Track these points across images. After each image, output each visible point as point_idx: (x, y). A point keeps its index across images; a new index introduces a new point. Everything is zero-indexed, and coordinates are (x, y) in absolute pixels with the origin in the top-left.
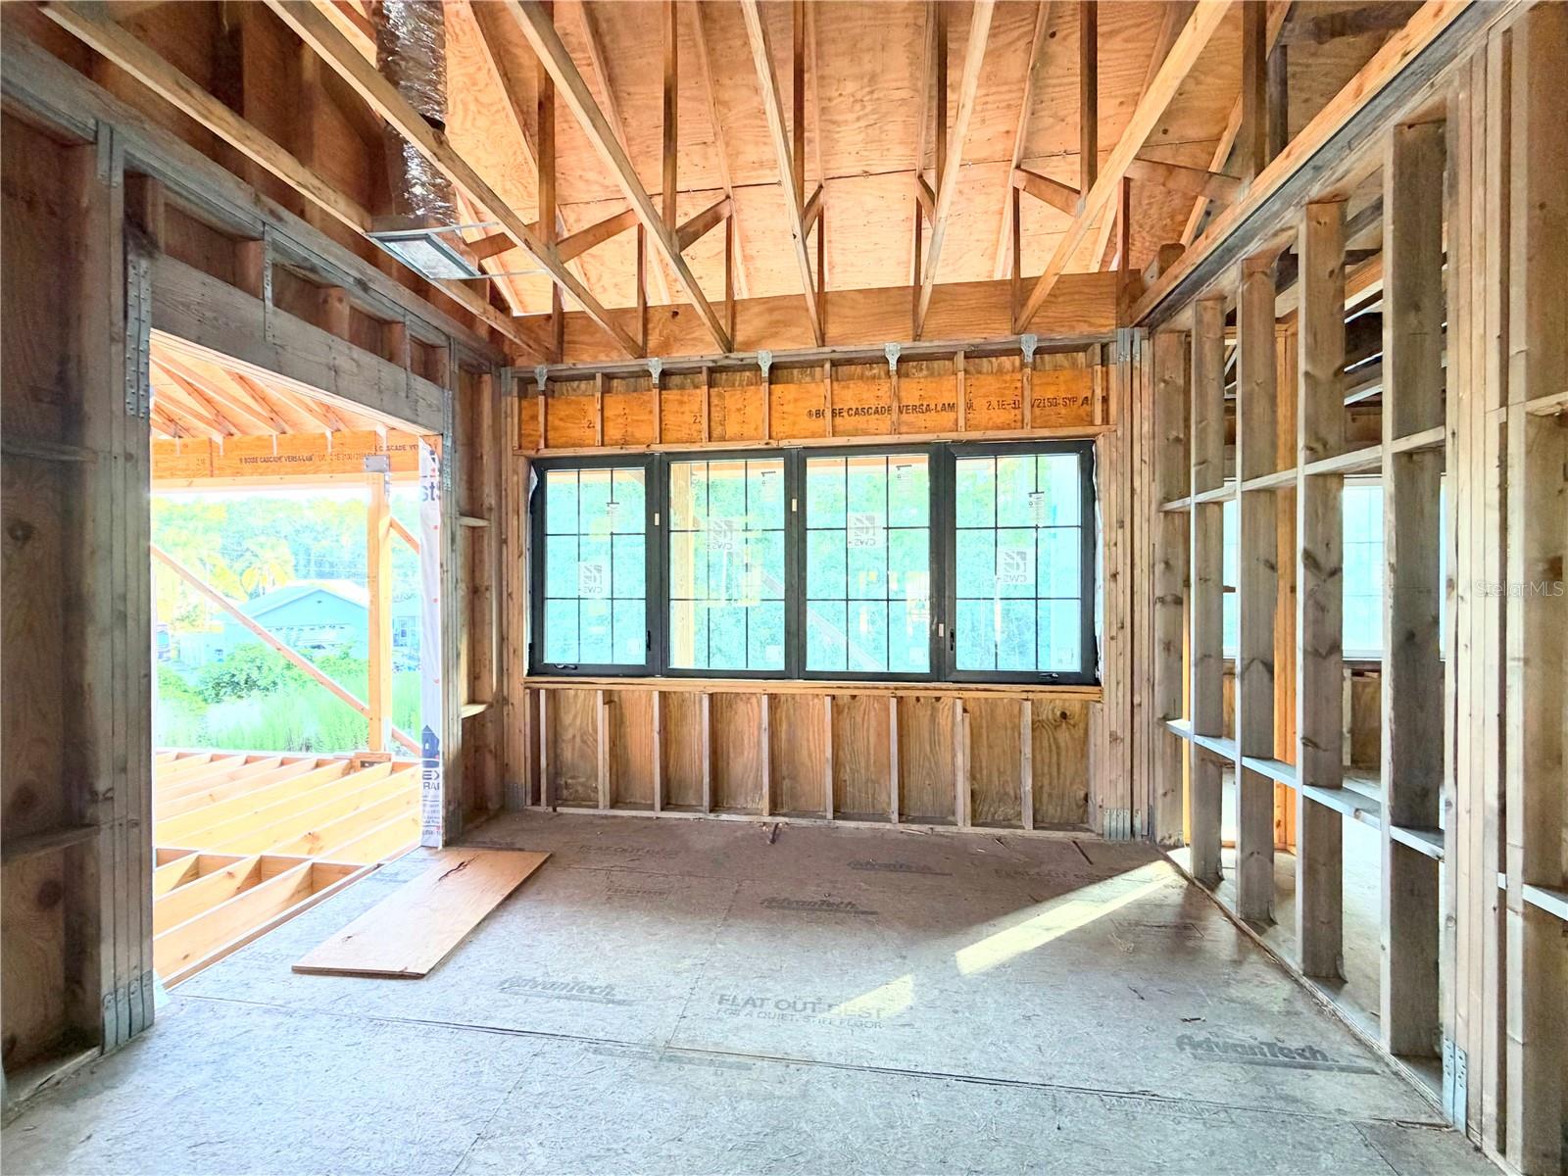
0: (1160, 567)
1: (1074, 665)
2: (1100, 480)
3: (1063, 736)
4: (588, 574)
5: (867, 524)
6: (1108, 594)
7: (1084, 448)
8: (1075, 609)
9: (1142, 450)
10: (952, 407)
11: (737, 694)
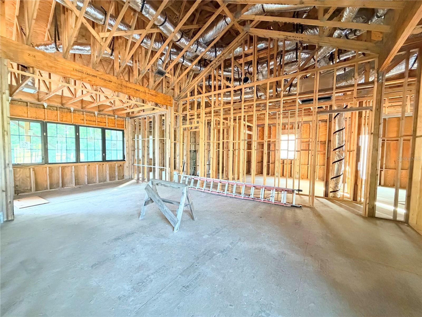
0: (132, 147)
1: (122, 159)
2: (125, 135)
3: (121, 168)
4: (23, 144)
5: (91, 138)
6: (126, 150)
7: (123, 131)
8: (122, 152)
9: (130, 132)
10: (105, 123)
11: (65, 166)
